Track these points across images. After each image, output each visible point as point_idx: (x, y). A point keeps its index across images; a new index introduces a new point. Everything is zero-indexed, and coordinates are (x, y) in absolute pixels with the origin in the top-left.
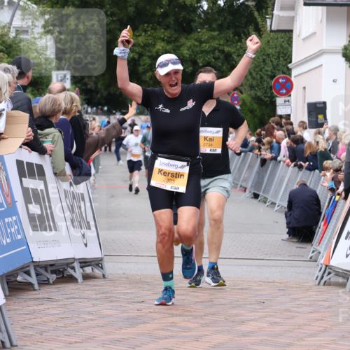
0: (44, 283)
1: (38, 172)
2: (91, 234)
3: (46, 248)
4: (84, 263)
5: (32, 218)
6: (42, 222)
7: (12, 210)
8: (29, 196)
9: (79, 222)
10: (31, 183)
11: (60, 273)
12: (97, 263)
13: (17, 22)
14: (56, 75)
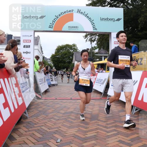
0: (52, 86)
1: (52, 76)
2: (56, 82)
3: (52, 83)
4: (56, 84)
5: (51, 80)
6: (52, 81)
7: (49, 79)
8: (51, 78)
9: (55, 81)
10: (51, 77)
11: (54, 85)
12: (57, 84)
13: (50, 63)
14: (53, 67)
